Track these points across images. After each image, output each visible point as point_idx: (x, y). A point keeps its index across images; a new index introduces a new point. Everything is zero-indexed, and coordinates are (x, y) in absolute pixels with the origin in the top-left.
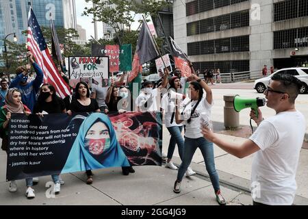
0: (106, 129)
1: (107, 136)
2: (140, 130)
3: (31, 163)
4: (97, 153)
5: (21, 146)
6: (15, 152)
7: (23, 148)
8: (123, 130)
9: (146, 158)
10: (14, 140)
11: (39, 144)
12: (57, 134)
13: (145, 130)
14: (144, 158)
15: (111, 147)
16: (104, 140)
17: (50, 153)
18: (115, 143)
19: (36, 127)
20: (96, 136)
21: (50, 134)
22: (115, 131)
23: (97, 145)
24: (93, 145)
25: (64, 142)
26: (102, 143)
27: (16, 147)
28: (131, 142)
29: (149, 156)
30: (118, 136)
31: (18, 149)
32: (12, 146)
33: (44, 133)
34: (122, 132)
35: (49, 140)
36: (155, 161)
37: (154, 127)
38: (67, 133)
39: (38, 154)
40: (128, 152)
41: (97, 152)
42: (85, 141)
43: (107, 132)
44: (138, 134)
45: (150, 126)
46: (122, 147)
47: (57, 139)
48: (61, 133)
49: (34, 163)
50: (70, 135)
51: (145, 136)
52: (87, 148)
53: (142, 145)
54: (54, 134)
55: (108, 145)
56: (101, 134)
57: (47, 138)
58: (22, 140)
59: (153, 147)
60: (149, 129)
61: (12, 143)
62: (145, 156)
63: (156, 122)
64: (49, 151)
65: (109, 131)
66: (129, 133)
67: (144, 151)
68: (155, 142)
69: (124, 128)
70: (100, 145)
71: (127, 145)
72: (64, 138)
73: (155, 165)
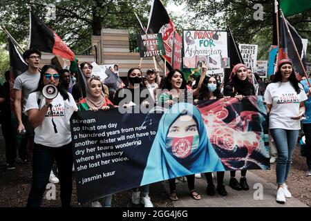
0: (195, 123)
1: (195, 133)
2: (237, 122)
3: (104, 175)
4: (183, 156)
5: (90, 154)
6: (83, 163)
7: (92, 158)
8: (216, 124)
9: (246, 159)
10: (80, 148)
11: (112, 148)
12: (130, 133)
13: (243, 123)
14: (243, 159)
15: (199, 148)
16: (190, 139)
17: (125, 159)
18: (206, 142)
19: (105, 127)
20: (182, 134)
21: (121, 134)
22: (205, 125)
23: (182, 145)
24: (178, 145)
25: (139, 143)
26: (188, 143)
27: (84, 156)
28: (225, 139)
29: (251, 157)
30: (209, 131)
31: (86, 159)
32: (79, 157)
33: (114, 133)
34: (214, 126)
35: (122, 142)
36: (259, 164)
37: (255, 118)
38: (143, 131)
39: (111, 161)
40: (223, 153)
41: (183, 154)
42: (167, 141)
43: (196, 128)
44: (235, 128)
45: (250, 116)
46: (215, 146)
47: (130, 140)
48: (135, 132)
49: (109, 174)
50: (147, 134)
51: (243, 130)
52: (169, 150)
53: (240, 142)
54: (126, 134)
55: (196, 145)
56: (187, 130)
57: (119, 139)
58: (90, 146)
59: (256, 144)
60: (248, 120)
61: (78, 153)
62: (245, 157)
63: (257, 111)
64: (123, 156)
65: (197, 126)
66: (224, 127)
67: (242, 151)
68: (258, 138)
69: (216, 121)
70: (187, 145)
71: (221, 143)
72: (140, 138)
73: (260, 168)
